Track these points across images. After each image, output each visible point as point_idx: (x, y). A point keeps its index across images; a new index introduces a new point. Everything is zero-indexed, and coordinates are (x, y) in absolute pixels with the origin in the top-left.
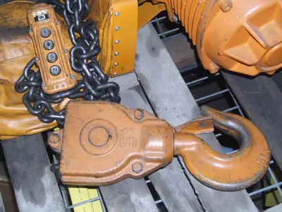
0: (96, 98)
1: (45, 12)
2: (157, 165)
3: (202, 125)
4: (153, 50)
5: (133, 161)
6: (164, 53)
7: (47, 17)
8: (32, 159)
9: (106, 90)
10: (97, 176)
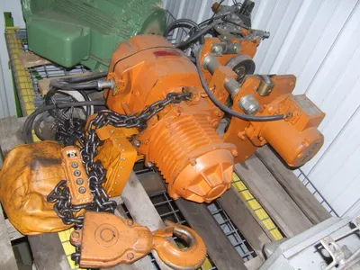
0: (101, 210)
1: (74, 151)
2: (142, 255)
3: (167, 231)
4: (133, 183)
5: (128, 252)
6: (139, 186)
7: (76, 155)
8: (52, 250)
9: (108, 206)
10: (104, 261)
